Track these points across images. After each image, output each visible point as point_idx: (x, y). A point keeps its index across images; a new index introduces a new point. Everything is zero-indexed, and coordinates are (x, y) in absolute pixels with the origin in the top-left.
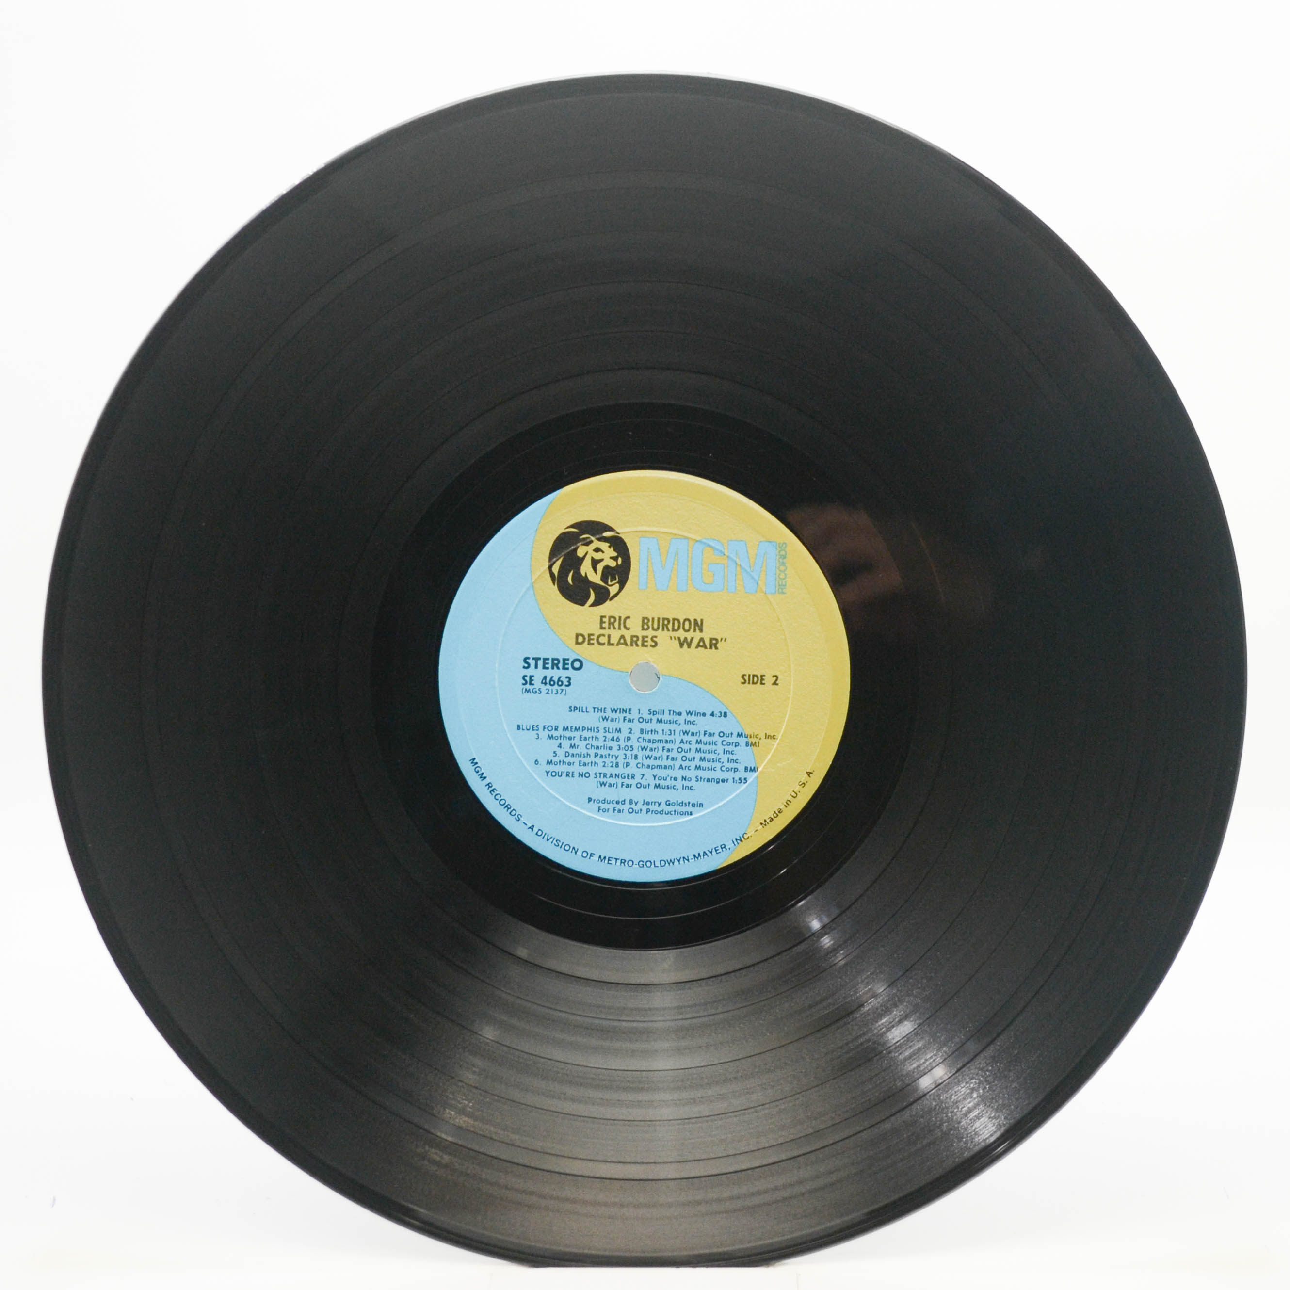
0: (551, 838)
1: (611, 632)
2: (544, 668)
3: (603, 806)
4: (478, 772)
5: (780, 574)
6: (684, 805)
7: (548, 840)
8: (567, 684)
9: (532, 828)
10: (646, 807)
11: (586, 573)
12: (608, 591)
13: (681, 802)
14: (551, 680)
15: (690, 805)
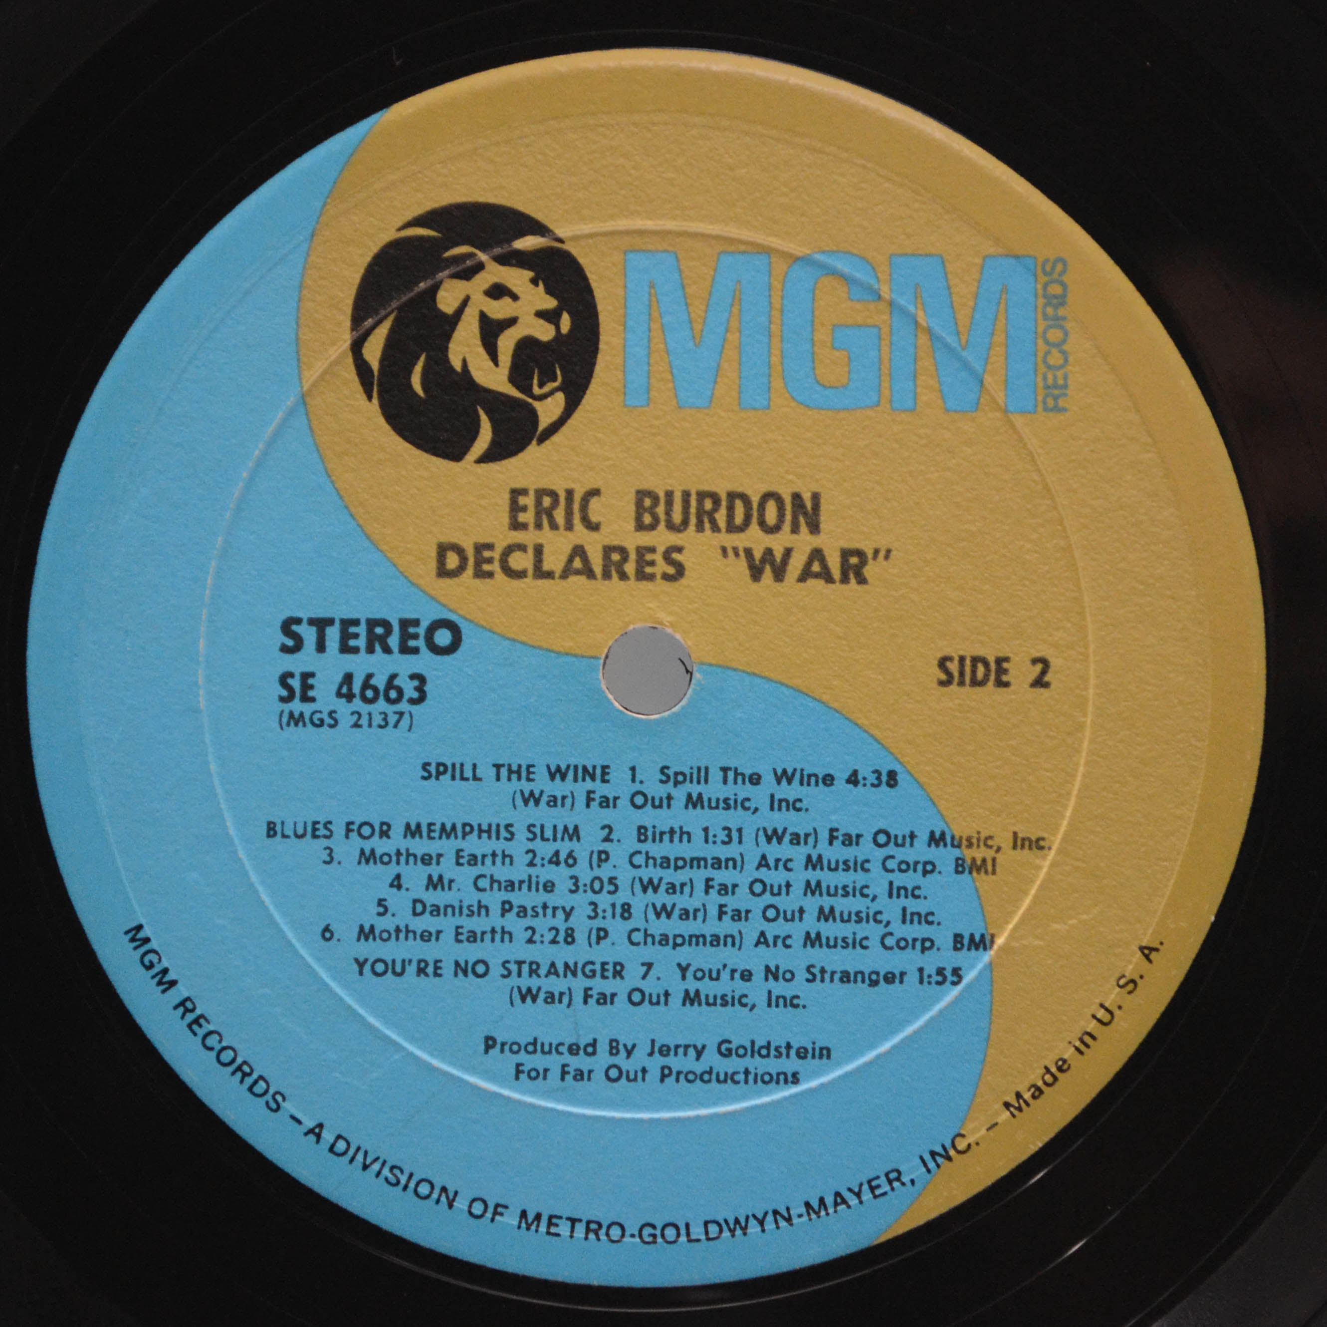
0: (377, 1159)
1: (546, 536)
2: (345, 649)
3: (531, 1061)
4: (151, 966)
5: (1047, 353)
6: (773, 1052)
7: (365, 1167)
8: (415, 695)
9: (316, 1132)
10: (659, 1061)
11: (464, 362)
12: (533, 416)
13: (765, 1043)
14: (366, 685)
15: (793, 1052)
